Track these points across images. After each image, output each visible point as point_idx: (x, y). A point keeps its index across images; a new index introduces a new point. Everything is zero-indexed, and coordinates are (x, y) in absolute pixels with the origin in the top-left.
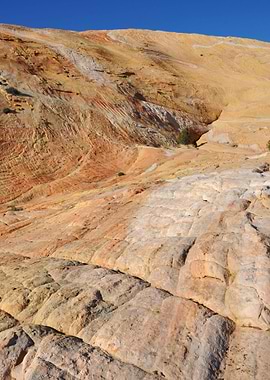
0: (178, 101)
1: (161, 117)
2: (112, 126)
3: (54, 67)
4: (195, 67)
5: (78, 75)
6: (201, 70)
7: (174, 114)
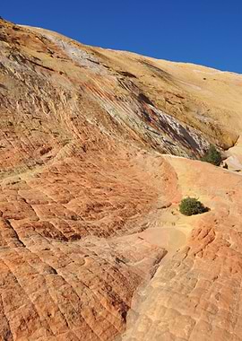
0: (189, 115)
1: (174, 127)
2: (111, 118)
3: (35, 45)
4: (198, 88)
5: (65, 58)
6: (206, 92)
7: (188, 129)
